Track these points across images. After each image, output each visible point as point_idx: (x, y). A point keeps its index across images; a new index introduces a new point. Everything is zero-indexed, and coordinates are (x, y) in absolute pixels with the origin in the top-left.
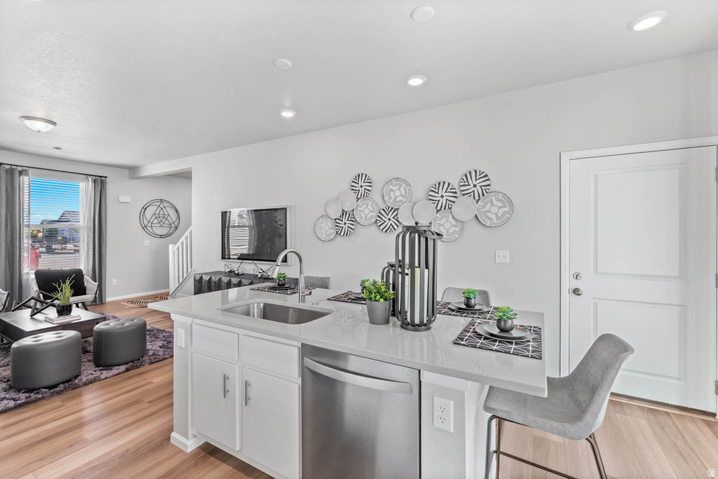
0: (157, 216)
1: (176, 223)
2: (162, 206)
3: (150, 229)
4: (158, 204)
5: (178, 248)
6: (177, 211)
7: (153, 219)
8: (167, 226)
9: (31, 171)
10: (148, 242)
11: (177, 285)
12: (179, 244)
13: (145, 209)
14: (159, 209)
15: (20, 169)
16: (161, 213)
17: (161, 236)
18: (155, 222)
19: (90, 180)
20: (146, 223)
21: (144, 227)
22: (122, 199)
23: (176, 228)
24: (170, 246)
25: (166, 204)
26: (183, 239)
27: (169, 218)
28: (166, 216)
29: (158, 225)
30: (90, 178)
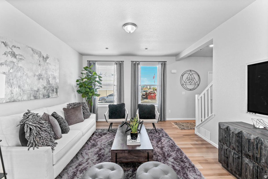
0: (189, 79)
1: (198, 83)
2: (191, 73)
3: (185, 86)
4: (189, 72)
5: (201, 97)
6: (198, 76)
7: (186, 81)
8: (193, 84)
9: (141, 63)
10: (184, 92)
11: (200, 122)
12: (202, 95)
13: (183, 75)
14: (190, 75)
15: (138, 62)
16: (191, 77)
17: (190, 90)
18: (187, 82)
19: (160, 64)
20: (183, 82)
21: (182, 85)
22: (173, 71)
23: (198, 85)
24: (196, 96)
25: (193, 72)
26: (205, 91)
27: (194, 80)
28: (193, 79)
29: (189, 84)
30: (160, 63)
